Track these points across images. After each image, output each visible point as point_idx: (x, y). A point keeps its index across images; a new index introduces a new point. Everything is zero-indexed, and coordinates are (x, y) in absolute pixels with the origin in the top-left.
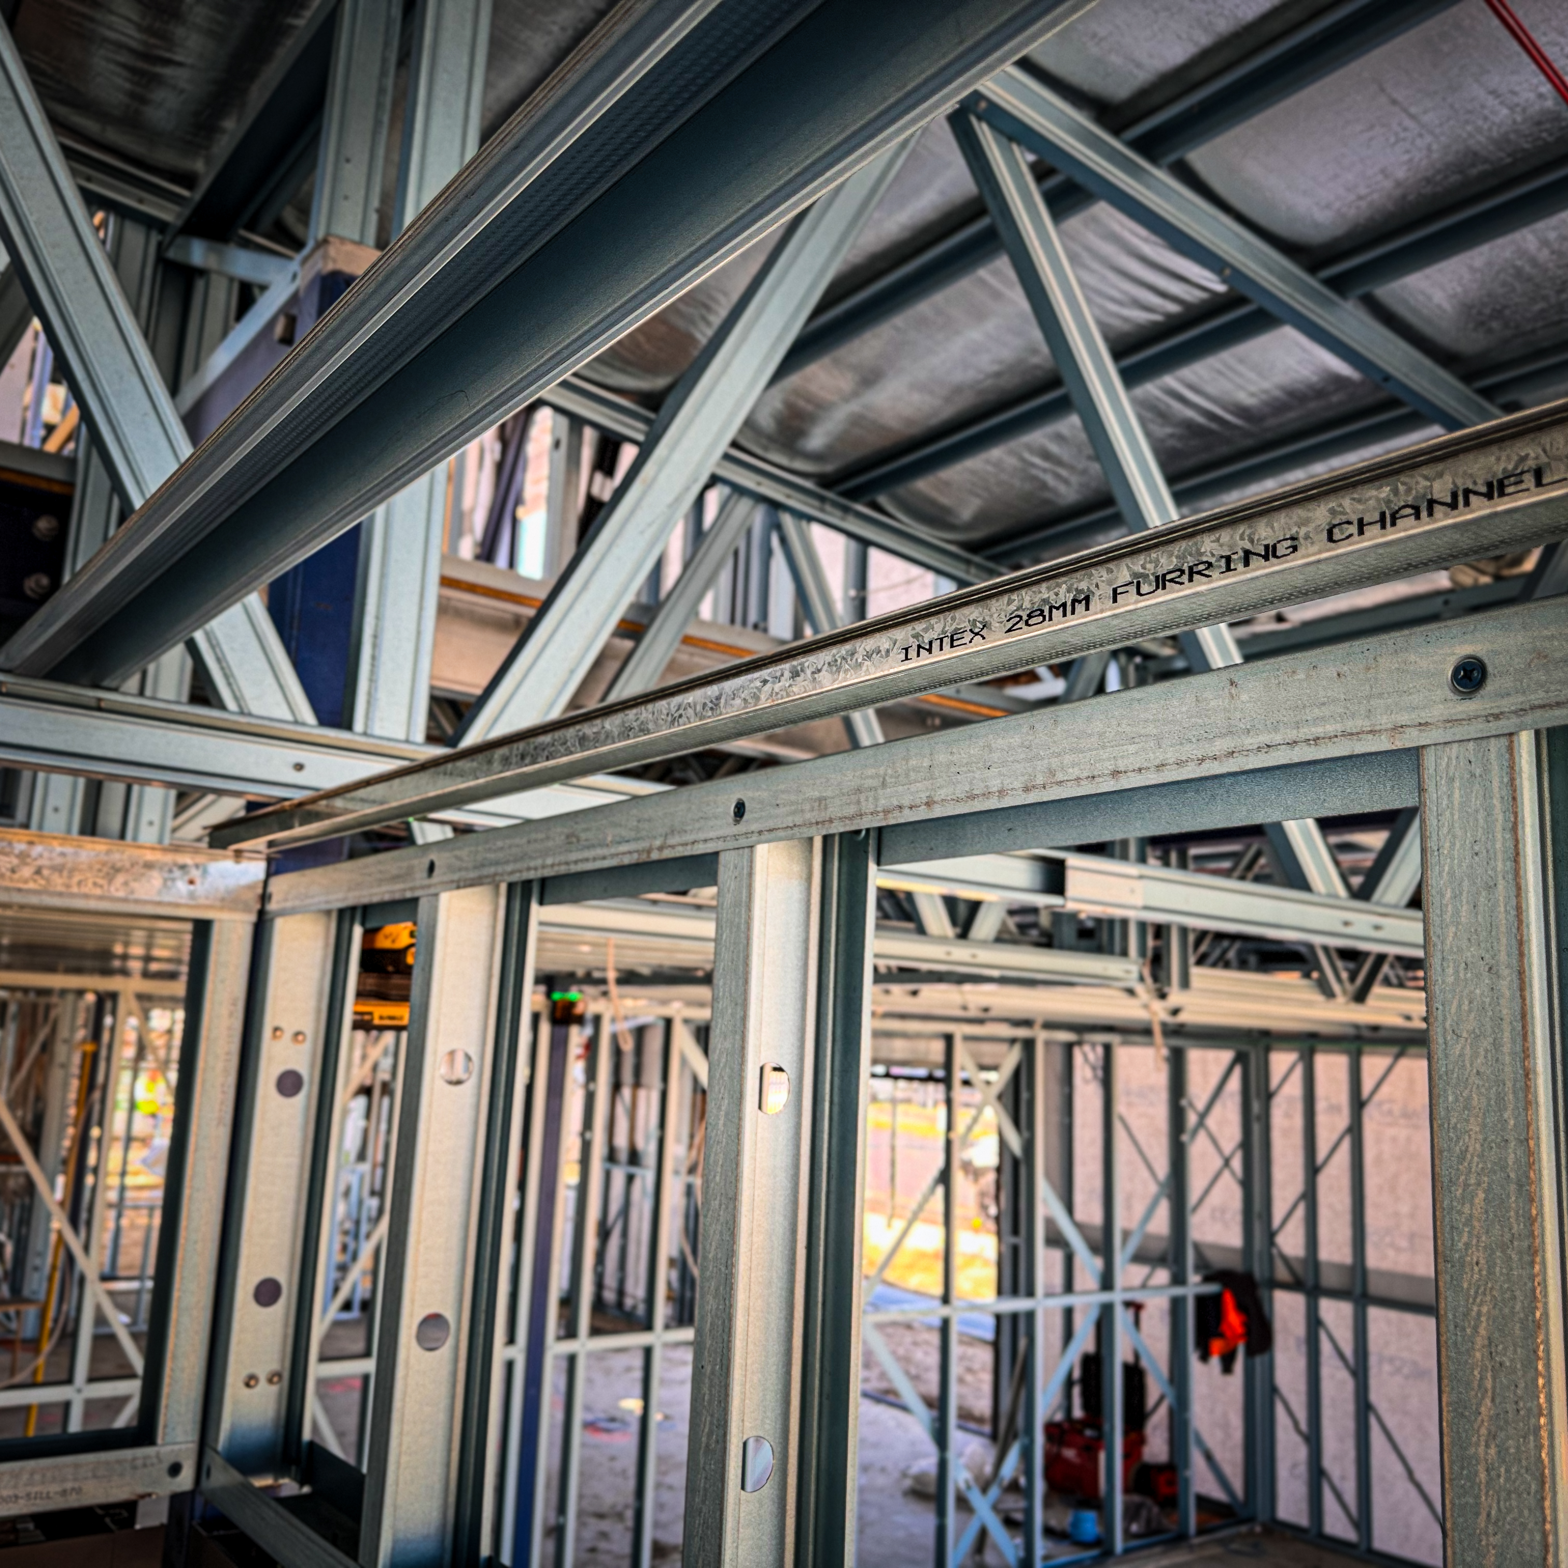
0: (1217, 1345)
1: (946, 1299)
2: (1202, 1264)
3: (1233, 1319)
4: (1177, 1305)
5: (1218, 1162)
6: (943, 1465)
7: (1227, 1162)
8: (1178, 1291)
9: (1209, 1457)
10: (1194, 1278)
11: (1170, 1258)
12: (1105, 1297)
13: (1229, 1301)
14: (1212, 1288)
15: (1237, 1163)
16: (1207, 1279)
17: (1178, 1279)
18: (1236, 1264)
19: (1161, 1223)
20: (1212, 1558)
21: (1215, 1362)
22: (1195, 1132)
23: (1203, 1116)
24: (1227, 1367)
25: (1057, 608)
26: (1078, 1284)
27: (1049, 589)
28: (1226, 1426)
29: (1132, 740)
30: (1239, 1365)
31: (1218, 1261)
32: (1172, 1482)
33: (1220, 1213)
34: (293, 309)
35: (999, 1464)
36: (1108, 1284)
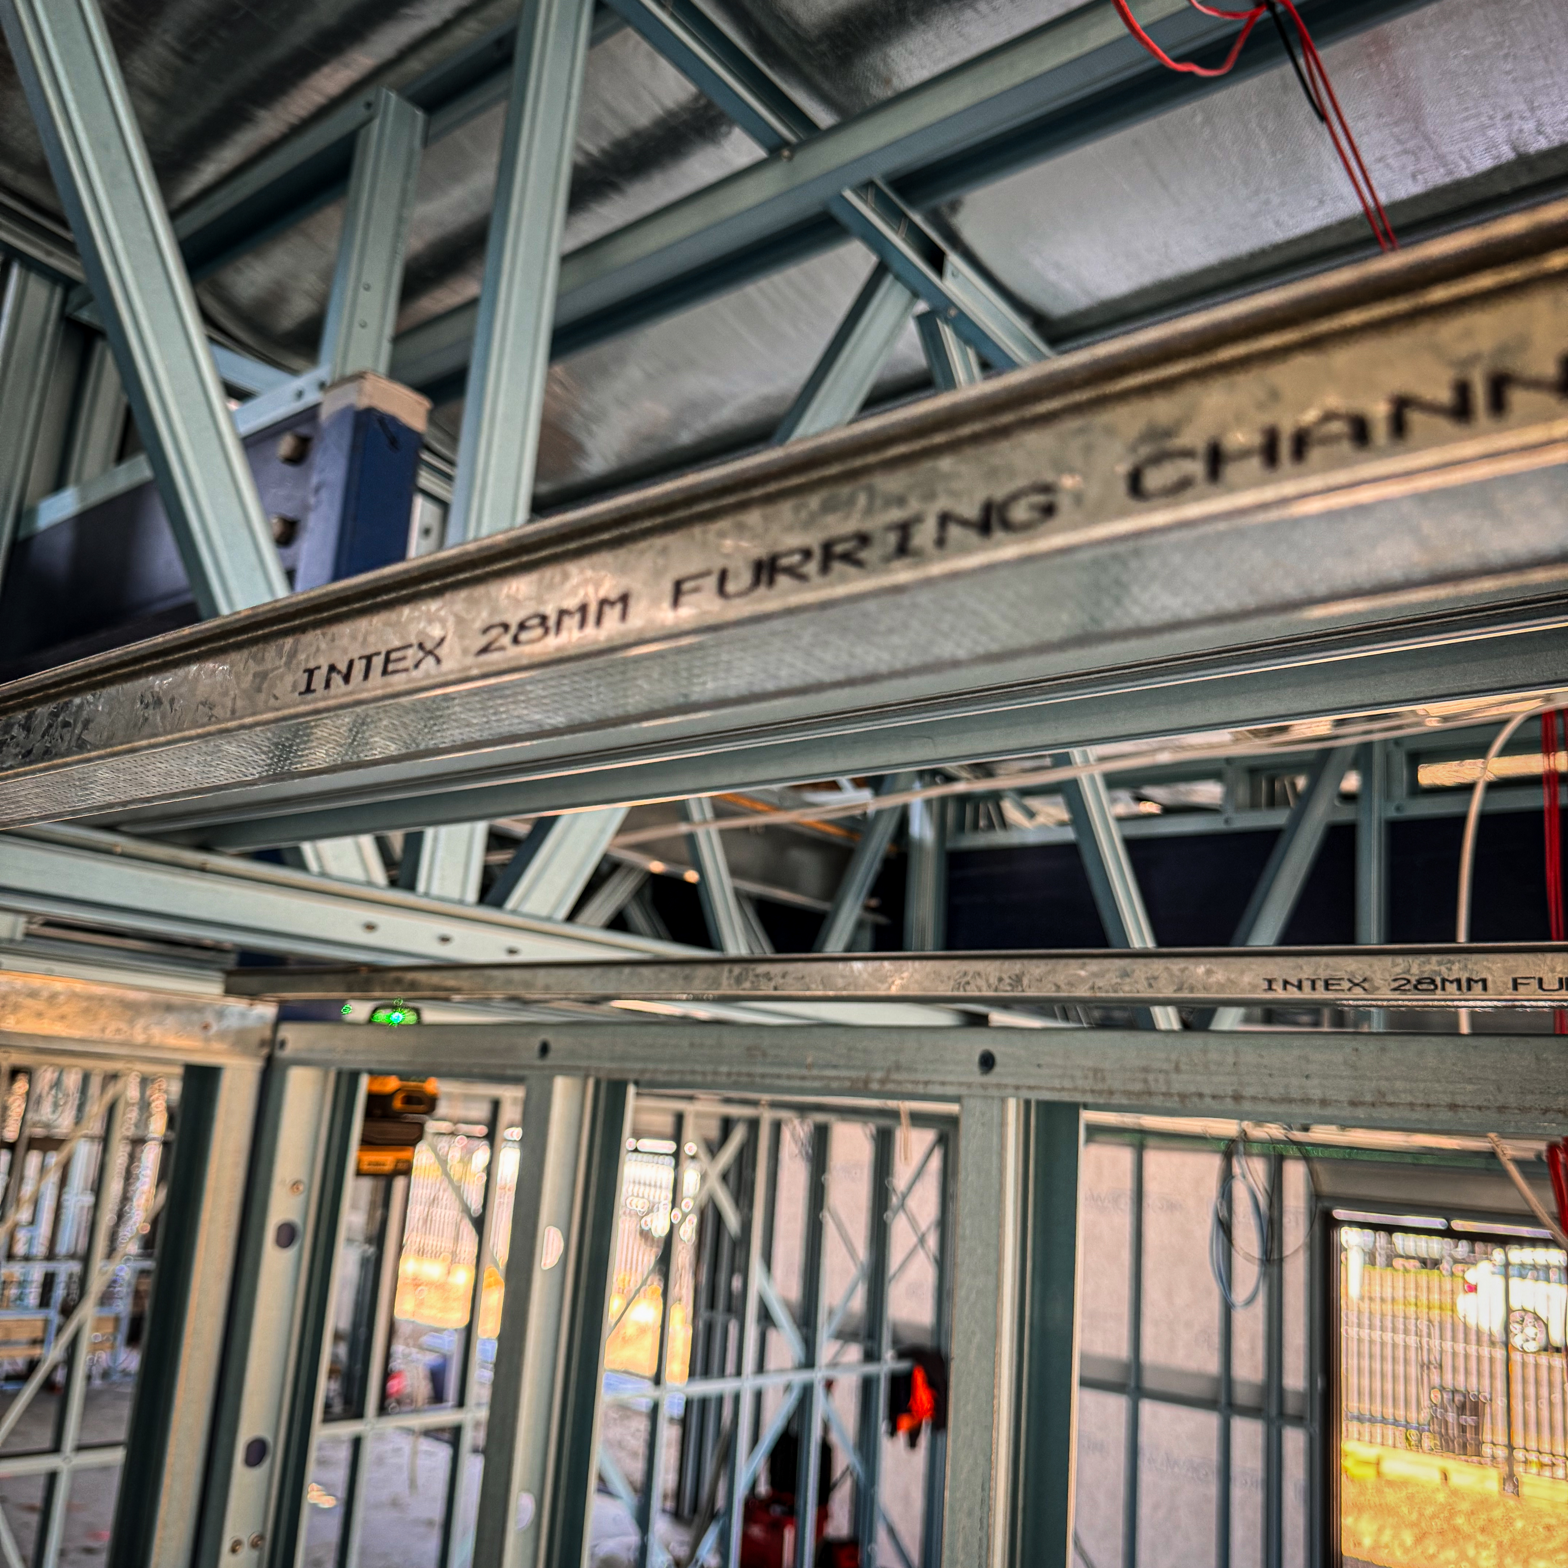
0: (905, 1422)
1: (657, 1380)
2: (896, 1342)
3: (923, 1396)
4: (868, 1385)
5: (914, 1240)
6: (643, 1550)
7: (922, 1240)
8: (871, 1369)
9: (892, 1532)
10: (888, 1354)
11: (863, 1333)
12: (803, 1376)
13: (920, 1379)
14: (904, 1365)
15: (932, 1242)
16: (901, 1355)
17: (871, 1356)
18: (927, 1341)
19: (858, 1303)
21: (902, 1437)
22: (896, 1213)
23: (904, 1197)
24: (913, 1441)
25: (1451, 982)
26: (771, 1363)
27: (1440, 963)
28: (906, 1498)
29: (1470, 1081)
30: (924, 1439)
31: (910, 1339)
32: (854, 1556)
33: (913, 1291)
34: (304, 430)
35: (695, 1545)
36: (809, 1362)
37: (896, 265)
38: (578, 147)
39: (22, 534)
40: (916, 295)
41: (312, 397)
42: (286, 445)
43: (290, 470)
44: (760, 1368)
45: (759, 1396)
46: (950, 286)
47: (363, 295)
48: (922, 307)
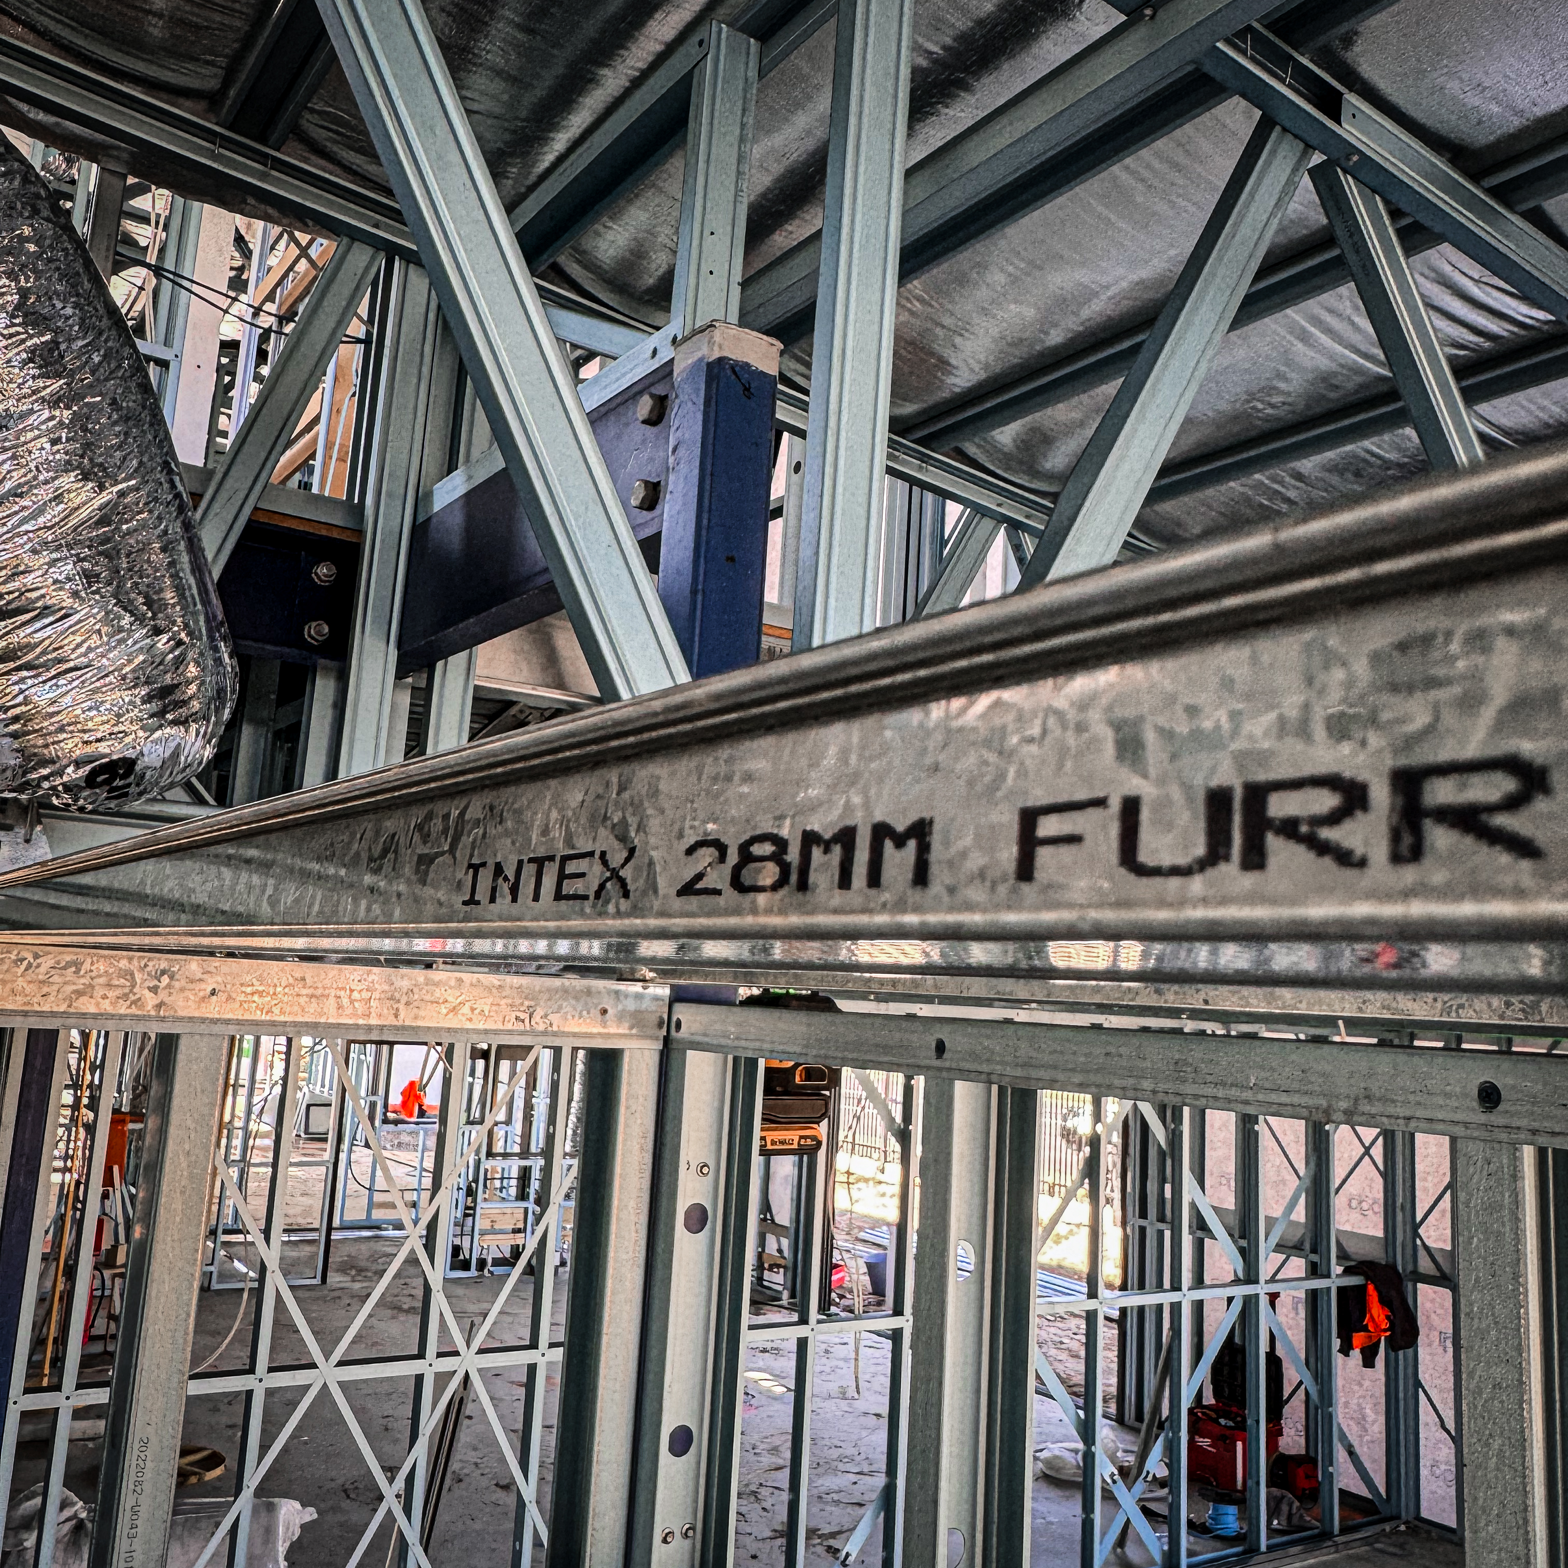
0: (1358, 1338)
3: (1377, 1312)
5: (1358, 1150)
6: (1089, 1457)
7: (1367, 1150)
8: (1318, 1283)
9: (1351, 1453)
10: (1337, 1270)
12: (1245, 1290)
14: (1354, 1281)
15: (1378, 1152)
16: (1351, 1271)
18: (1377, 1254)
20: (1358, 1558)
21: (1356, 1354)
24: (1368, 1361)
26: (1210, 1278)
30: (1381, 1359)
33: (1357, 1202)
34: (659, 390)
35: (1143, 1456)
36: (1251, 1277)
37: (1283, 117)
38: (916, 48)
39: (421, 519)
40: (1309, 147)
41: (666, 354)
42: (645, 406)
43: (650, 431)
44: (1199, 1282)
45: (1199, 1306)
46: (1349, 131)
47: (708, 240)
48: (1317, 158)
